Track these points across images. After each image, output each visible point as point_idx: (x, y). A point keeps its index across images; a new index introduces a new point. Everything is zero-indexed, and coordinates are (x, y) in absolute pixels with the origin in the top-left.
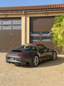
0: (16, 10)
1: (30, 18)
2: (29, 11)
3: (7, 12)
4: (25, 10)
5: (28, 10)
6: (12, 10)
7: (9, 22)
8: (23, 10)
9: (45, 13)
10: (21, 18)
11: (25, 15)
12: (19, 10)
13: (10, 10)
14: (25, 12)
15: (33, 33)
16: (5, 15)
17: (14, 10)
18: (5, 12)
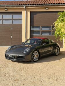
0: (17, 5)
1: (31, 13)
2: (30, 6)
3: (7, 7)
4: (26, 5)
5: (28, 5)
6: (13, 5)
7: (9, 17)
8: (24, 5)
9: (46, 8)
10: (22, 12)
11: (26, 10)
12: (20, 5)
13: (11, 5)
14: (26, 7)
15: (33, 27)
16: (6, 10)
17: (15, 5)
18: (5, 6)
